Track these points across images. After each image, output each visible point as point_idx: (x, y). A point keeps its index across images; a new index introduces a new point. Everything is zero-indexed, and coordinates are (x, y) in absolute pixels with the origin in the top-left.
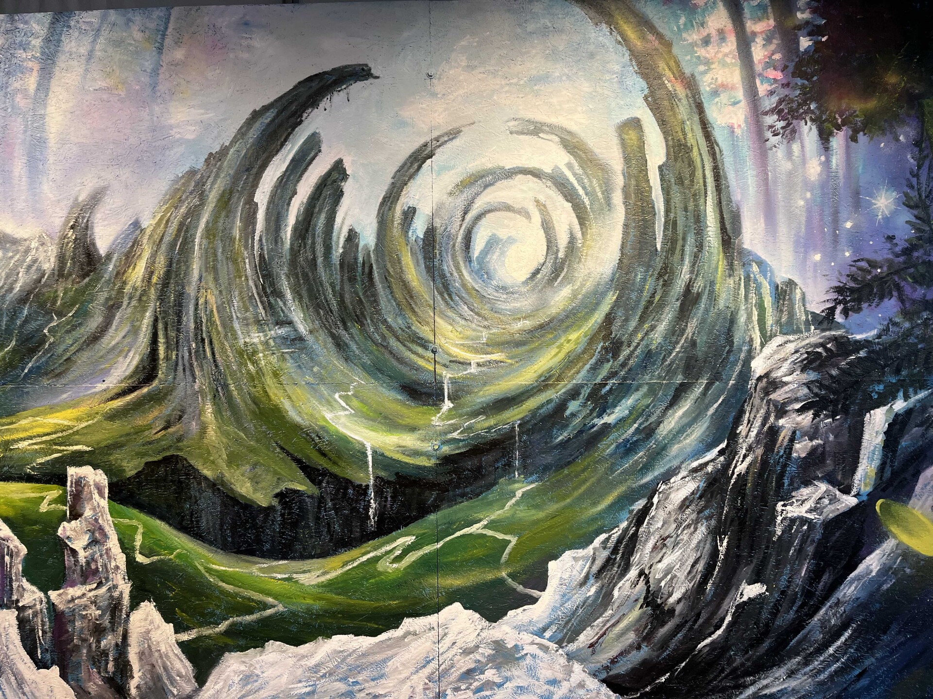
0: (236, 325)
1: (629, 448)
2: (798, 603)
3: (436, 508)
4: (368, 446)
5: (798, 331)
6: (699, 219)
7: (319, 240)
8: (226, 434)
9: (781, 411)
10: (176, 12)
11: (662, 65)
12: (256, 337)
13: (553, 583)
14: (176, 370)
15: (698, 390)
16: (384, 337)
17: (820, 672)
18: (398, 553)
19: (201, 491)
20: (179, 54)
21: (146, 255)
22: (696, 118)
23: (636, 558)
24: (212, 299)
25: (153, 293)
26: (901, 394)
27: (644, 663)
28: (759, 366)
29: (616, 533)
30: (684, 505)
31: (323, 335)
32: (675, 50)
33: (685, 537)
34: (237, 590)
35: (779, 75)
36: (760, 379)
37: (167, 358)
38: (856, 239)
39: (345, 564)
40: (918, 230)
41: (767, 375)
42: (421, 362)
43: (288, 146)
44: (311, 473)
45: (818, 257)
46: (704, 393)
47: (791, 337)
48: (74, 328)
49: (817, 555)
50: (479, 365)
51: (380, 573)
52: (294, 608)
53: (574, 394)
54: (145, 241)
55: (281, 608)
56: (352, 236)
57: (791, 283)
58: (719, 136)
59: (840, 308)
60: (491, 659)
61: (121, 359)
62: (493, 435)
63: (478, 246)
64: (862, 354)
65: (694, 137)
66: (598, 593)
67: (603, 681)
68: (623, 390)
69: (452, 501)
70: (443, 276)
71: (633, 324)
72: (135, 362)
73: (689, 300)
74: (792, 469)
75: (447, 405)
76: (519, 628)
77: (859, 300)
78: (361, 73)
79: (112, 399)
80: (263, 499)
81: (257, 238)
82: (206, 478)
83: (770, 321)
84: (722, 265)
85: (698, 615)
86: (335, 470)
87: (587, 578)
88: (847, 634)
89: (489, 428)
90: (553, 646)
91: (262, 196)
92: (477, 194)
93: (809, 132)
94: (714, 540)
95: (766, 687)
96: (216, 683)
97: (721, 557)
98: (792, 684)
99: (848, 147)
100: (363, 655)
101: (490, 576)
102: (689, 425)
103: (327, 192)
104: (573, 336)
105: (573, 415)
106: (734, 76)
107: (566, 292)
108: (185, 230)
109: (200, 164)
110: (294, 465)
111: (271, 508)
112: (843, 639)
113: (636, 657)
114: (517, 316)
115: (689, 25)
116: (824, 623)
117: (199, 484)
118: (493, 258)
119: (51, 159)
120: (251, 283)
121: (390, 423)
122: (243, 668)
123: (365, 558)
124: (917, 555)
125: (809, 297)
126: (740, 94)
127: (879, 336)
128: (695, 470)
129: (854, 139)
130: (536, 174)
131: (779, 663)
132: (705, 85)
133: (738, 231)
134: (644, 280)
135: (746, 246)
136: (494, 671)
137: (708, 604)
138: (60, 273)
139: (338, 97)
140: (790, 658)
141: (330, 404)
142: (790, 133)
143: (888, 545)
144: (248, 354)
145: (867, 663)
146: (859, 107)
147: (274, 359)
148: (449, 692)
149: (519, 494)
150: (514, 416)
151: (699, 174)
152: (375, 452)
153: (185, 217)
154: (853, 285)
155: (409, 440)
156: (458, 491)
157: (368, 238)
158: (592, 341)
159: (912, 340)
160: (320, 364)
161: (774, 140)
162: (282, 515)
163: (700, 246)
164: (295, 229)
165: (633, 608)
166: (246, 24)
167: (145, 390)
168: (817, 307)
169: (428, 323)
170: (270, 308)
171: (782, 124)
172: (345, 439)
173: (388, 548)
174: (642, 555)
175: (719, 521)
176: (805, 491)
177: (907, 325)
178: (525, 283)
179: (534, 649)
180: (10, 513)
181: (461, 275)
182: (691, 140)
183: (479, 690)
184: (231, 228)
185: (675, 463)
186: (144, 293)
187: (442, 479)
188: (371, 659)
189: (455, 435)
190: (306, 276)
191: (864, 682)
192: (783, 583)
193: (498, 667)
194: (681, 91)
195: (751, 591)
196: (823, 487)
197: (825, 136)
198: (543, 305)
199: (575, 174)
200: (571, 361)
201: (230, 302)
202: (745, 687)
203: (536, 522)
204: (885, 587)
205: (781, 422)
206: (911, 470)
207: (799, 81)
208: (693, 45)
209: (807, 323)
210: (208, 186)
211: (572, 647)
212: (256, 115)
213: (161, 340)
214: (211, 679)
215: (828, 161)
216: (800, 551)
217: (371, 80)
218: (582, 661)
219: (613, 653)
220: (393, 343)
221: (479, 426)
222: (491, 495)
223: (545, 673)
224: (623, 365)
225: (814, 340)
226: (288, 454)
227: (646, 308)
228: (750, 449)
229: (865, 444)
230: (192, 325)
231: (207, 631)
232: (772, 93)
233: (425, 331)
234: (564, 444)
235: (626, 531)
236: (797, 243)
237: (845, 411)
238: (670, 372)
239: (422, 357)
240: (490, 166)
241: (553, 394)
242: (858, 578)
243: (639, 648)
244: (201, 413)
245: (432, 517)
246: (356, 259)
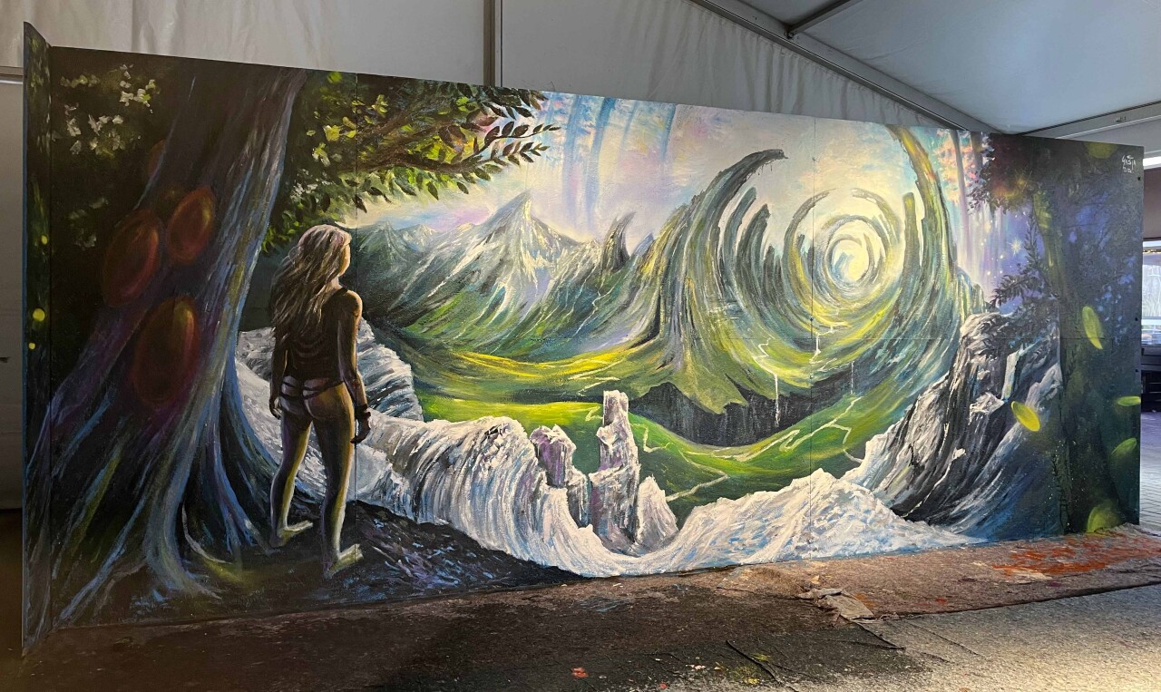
0: (706, 302)
1: (906, 376)
2: (979, 458)
3: (810, 413)
4: (776, 376)
5: (980, 312)
6: (939, 251)
7: (753, 252)
8: (698, 369)
9: (973, 356)
10: (679, 107)
11: (924, 165)
12: (716, 310)
13: (868, 454)
14: (670, 329)
15: (937, 344)
16: (785, 311)
17: (988, 496)
18: (790, 440)
19: (683, 405)
20: (680, 134)
21: (655, 257)
22: (938, 195)
23: (907, 438)
24: (692, 285)
25: (658, 281)
26: (1022, 346)
27: (910, 497)
28: (963, 331)
29: (899, 424)
30: (929, 408)
31: (753, 309)
32: (930, 159)
33: (930, 425)
34: (703, 467)
35: (974, 177)
36: (964, 338)
37: (665, 322)
38: (1005, 265)
39: (762, 448)
40: (1030, 261)
41: (967, 335)
42: (805, 326)
43: (738, 194)
44: (746, 394)
45: (989, 273)
46: (940, 345)
47: (977, 315)
48: (610, 301)
49: (988, 432)
50: (834, 328)
51: (781, 453)
52: (734, 476)
53: (880, 346)
54: (655, 248)
55: (726, 477)
56: (771, 250)
57: (977, 286)
58: (948, 206)
59: (998, 300)
60: (837, 500)
61: (638, 322)
62: (840, 370)
63: (836, 259)
64: (1006, 325)
65: (937, 206)
66: (889, 458)
67: (891, 509)
68: (904, 343)
69: (819, 408)
70: (817, 276)
71: (908, 306)
72: (646, 324)
73: (934, 293)
74: (977, 386)
75: (818, 351)
76: (851, 481)
77: (1005, 297)
78: (778, 155)
79: (632, 347)
80: (718, 409)
81: (719, 249)
82: (685, 397)
83: (968, 306)
84: (949, 275)
85: (935, 468)
86: (758, 391)
87: (884, 450)
88: (999, 474)
89: (839, 365)
90: (867, 490)
91: (722, 224)
92: (836, 229)
93: (986, 206)
94: (943, 426)
95: (965, 505)
96: (689, 527)
97: (946, 435)
98: (976, 503)
99: (1002, 216)
100: (771, 503)
101: (837, 452)
102: (933, 362)
103: (758, 223)
104: (881, 312)
105: (880, 357)
106: (955, 176)
107: (878, 287)
108: (678, 243)
109: (689, 202)
110: (736, 389)
111: (722, 415)
112: (998, 477)
113: (907, 494)
114: (854, 300)
115: (936, 145)
116: (989, 468)
117: (682, 401)
118: (843, 266)
119: (601, 193)
120: (715, 276)
121: (788, 363)
122: (704, 516)
123: (773, 444)
124: (1028, 431)
125: (985, 294)
126: (957, 184)
127: (1013, 315)
128: (935, 388)
129: (1004, 212)
130: (865, 220)
131: (969, 493)
132: (942, 180)
133: (956, 258)
134: (914, 282)
135: (959, 266)
136: (838, 508)
137: (939, 462)
138: (604, 266)
139: (766, 167)
140: (975, 489)
141: (756, 351)
142: (979, 208)
143: (1016, 425)
144: (711, 320)
145: (1008, 490)
146: (1008, 196)
147: (726, 323)
148: (815, 522)
149: (853, 403)
150: (851, 358)
151: (939, 224)
152: (779, 380)
153: (679, 234)
154: (1003, 288)
155: (797, 373)
156: (822, 403)
157: (779, 252)
158: (889, 316)
159: (1027, 318)
160: (751, 327)
161: (971, 210)
162: (728, 419)
163: (939, 265)
164: (740, 245)
165: (905, 467)
166: (718, 119)
167: (652, 342)
168: (989, 301)
169: (808, 304)
170: (725, 292)
171: (975, 202)
172: (764, 372)
173: (786, 437)
174: (910, 437)
175: (945, 416)
176: (982, 398)
177: (1025, 310)
178: (858, 281)
179: (858, 493)
180: (566, 422)
181: (826, 275)
182: (936, 208)
183: (831, 519)
184: (705, 243)
185: (926, 384)
186: (654, 280)
187: (814, 396)
188: (775, 505)
189: (821, 369)
190: (744, 272)
191: (1007, 500)
192: (972, 448)
193: (840, 505)
194: (932, 181)
195: (959, 453)
196: (990, 395)
197: (992, 210)
198: (866, 295)
199: (883, 222)
200: (879, 327)
201: (703, 288)
202: (955, 506)
203: (860, 420)
204: (1015, 448)
205: (973, 361)
206: (1026, 386)
207: (983, 180)
208: (937, 156)
209: (984, 308)
210: (692, 216)
211: (877, 490)
212: (721, 175)
213: (662, 310)
214: (686, 524)
215: (994, 223)
216: (979, 430)
217: (784, 159)
218: (881, 498)
219: (896, 493)
220: (790, 314)
221: (833, 364)
222: (838, 405)
223: (864, 507)
224: (903, 329)
225: (987, 317)
226: (732, 381)
227: (915, 297)
228: (959, 376)
229: (1007, 373)
230: (680, 302)
231: (684, 494)
232: (970, 185)
233: (807, 308)
234: (875, 374)
235: (903, 422)
236: (980, 266)
237: (999, 355)
238: (925, 334)
239: (805, 323)
240: (842, 214)
241: (870, 346)
242: (1004, 444)
243: (908, 489)
244: (685, 355)
245: (809, 418)
246: (772, 264)
